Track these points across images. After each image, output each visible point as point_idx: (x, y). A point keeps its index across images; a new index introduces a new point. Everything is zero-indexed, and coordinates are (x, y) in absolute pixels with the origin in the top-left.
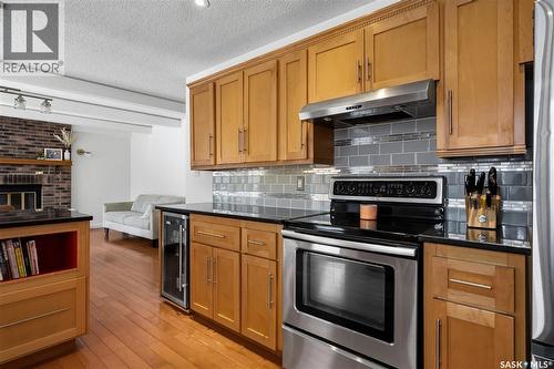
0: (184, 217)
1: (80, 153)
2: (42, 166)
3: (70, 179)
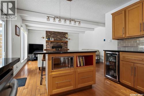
0: (117, 53)
1: (69, 39)
2: (62, 42)
3: (67, 45)
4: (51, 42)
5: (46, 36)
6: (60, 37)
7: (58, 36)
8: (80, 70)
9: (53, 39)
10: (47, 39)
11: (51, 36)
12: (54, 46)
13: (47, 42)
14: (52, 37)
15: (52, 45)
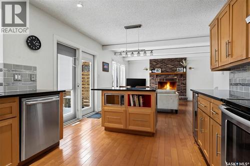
1: (190, 68)
2: (176, 75)
3: (185, 79)
4: (157, 75)
5: (151, 67)
6: (172, 67)
7: (169, 66)
8: (132, 110)
9: (160, 71)
10: (151, 72)
11: (158, 66)
12: (161, 81)
13: (151, 75)
14: (159, 68)
15: (158, 80)
